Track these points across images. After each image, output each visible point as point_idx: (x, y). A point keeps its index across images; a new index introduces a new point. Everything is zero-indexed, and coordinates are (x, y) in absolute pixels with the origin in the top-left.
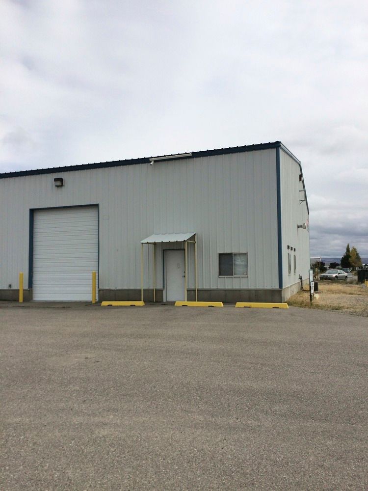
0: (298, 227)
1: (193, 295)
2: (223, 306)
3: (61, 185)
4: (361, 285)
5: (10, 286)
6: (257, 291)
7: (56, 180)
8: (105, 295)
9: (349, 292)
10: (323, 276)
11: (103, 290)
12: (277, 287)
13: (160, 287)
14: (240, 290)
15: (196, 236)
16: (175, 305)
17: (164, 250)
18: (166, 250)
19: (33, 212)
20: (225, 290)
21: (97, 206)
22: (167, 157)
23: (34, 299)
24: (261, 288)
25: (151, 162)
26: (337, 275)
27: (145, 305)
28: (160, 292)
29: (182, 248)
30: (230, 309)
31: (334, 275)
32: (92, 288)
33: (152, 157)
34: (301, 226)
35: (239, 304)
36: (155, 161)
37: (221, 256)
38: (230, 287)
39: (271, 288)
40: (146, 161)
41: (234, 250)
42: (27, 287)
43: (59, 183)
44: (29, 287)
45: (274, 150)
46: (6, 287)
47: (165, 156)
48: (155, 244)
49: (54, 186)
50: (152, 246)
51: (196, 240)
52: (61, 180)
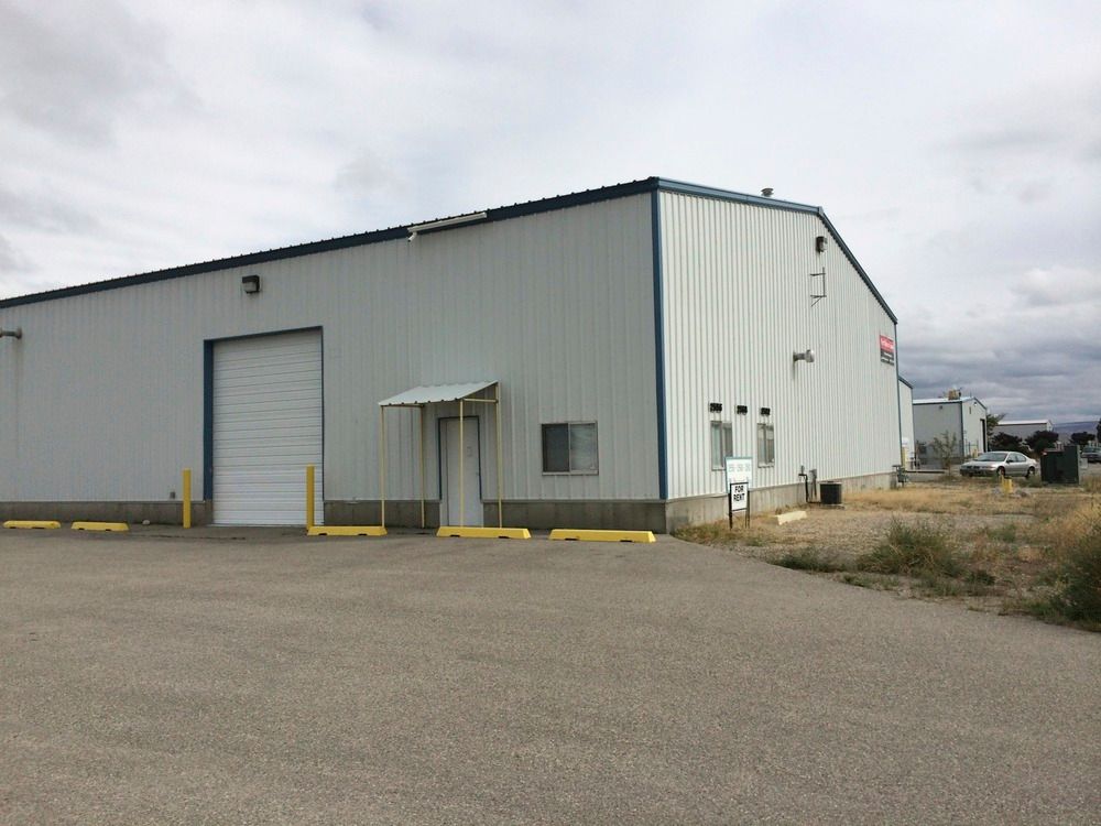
0: (796, 358)
2: (529, 536)
3: (254, 289)
5: (173, 495)
6: (617, 504)
7: (245, 280)
8: (337, 513)
11: (332, 503)
12: (656, 496)
13: (433, 496)
14: (583, 503)
15: (498, 390)
17: (439, 420)
19: (210, 346)
20: (556, 504)
21: (318, 329)
22: (440, 224)
23: (216, 521)
24: (624, 497)
25: (411, 234)
26: (1004, 464)
27: (389, 533)
28: (432, 508)
29: (474, 413)
30: (541, 543)
31: (996, 465)
33: (412, 225)
34: (802, 357)
35: (558, 533)
36: (420, 233)
37: (546, 428)
38: (564, 497)
39: (643, 498)
40: (400, 233)
41: (571, 418)
42: (200, 498)
43: (251, 286)
44: (205, 498)
45: (648, 197)
46: (166, 498)
47: (437, 220)
48: (422, 406)
49: (244, 293)
50: (418, 409)
51: (499, 397)
52: (255, 280)
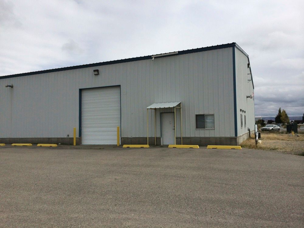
0: (247, 97)
1: (179, 141)
2: (199, 147)
3: (98, 74)
4: (289, 135)
5: (68, 136)
6: (220, 138)
7: (94, 71)
8: (125, 141)
9: (281, 139)
10: (264, 129)
11: (124, 138)
12: (234, 136)
13: (159, 136)
14: (209, 138)
15: (181, 104)
16: (169, 147)
17: (161, 113)
18: (163, 113)
19: (81, 90)
20: (200, 138)
21: (119, 86)
22: (162, 55)
23: (83, 143)
24: (223, 136)
25: (152, 58)
26: (273, 128)
27: (150, 147)
28: (159, 139)
29: (173, 112)
30: (203, 149)
31: (271, 128)
32: (117, 137)
33: (153, 55)
34: (249, 97)
35: (209, 146)
36: (155, 58)
37: (197, 116)
38: (203, 136)
39: (229, 136)
40: (149, 57)
41: (206, 113)
42: (78, 136)
43: (96, 73)
44: (79, 137)
45: (231, 48)
46: (66, 137)
47: (161, 54)
48: (155, 109)
49: (94, 76)
50: (154, 110)
51: (181, 107)
52: (97, 71)
